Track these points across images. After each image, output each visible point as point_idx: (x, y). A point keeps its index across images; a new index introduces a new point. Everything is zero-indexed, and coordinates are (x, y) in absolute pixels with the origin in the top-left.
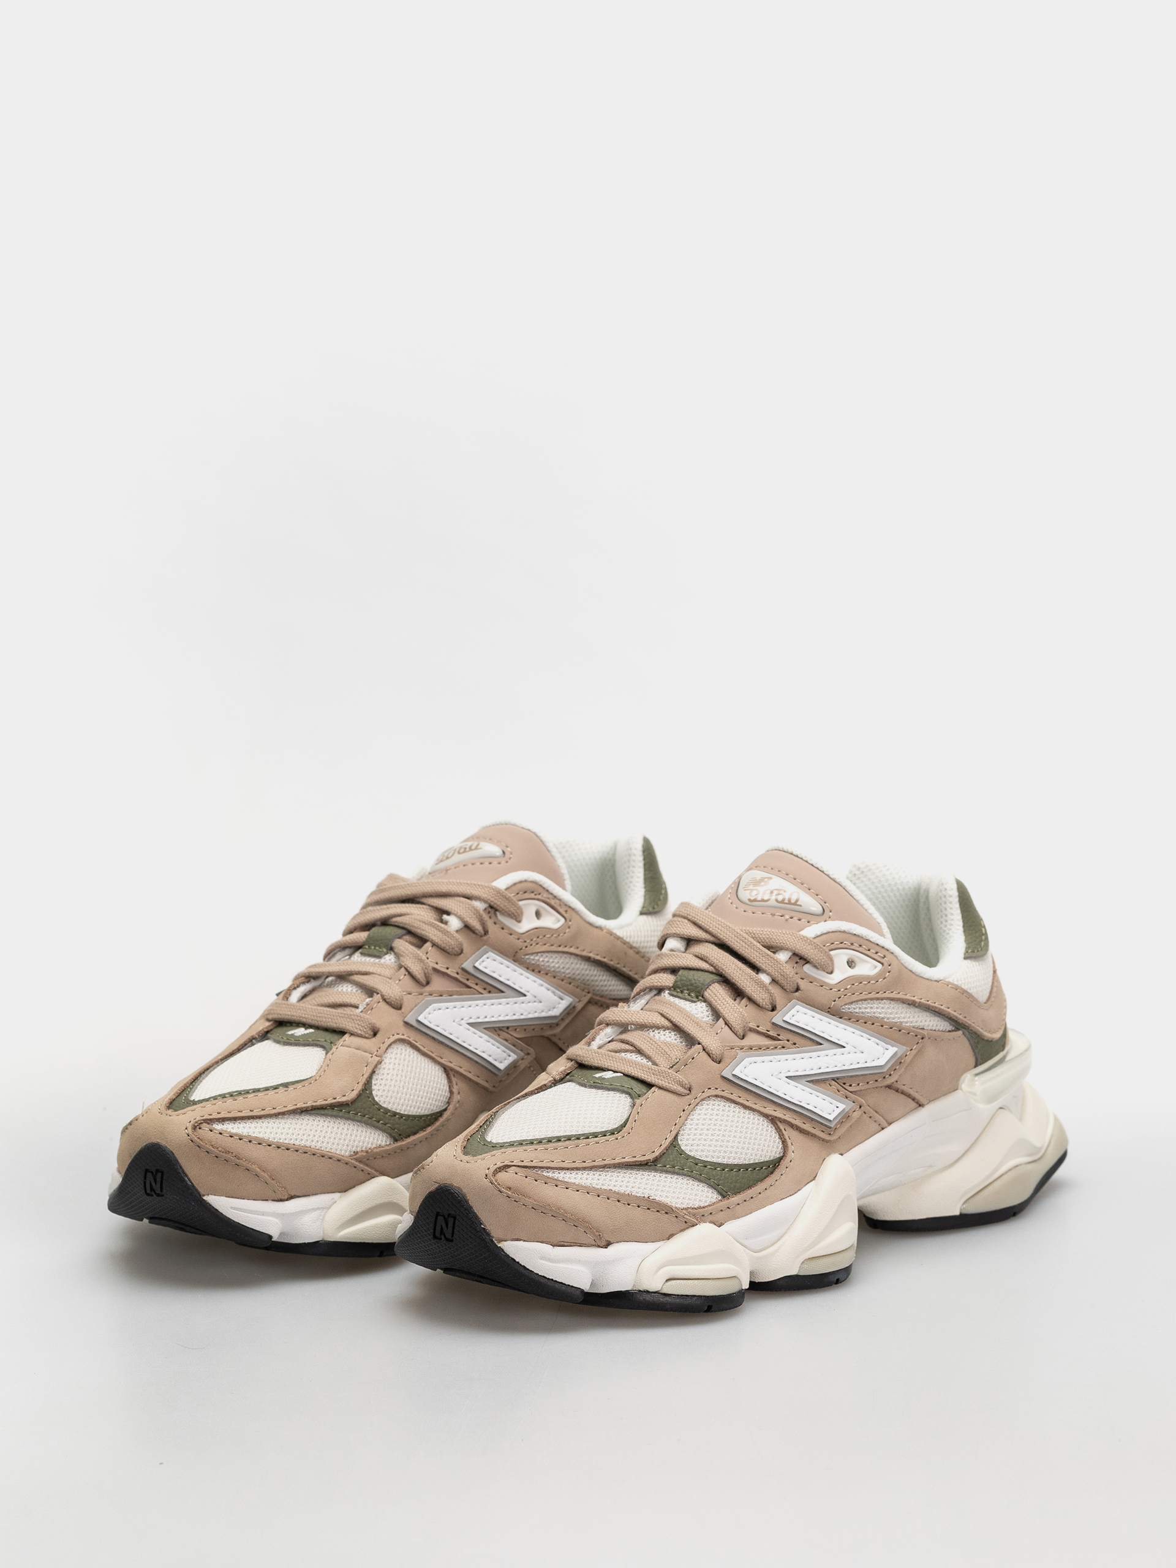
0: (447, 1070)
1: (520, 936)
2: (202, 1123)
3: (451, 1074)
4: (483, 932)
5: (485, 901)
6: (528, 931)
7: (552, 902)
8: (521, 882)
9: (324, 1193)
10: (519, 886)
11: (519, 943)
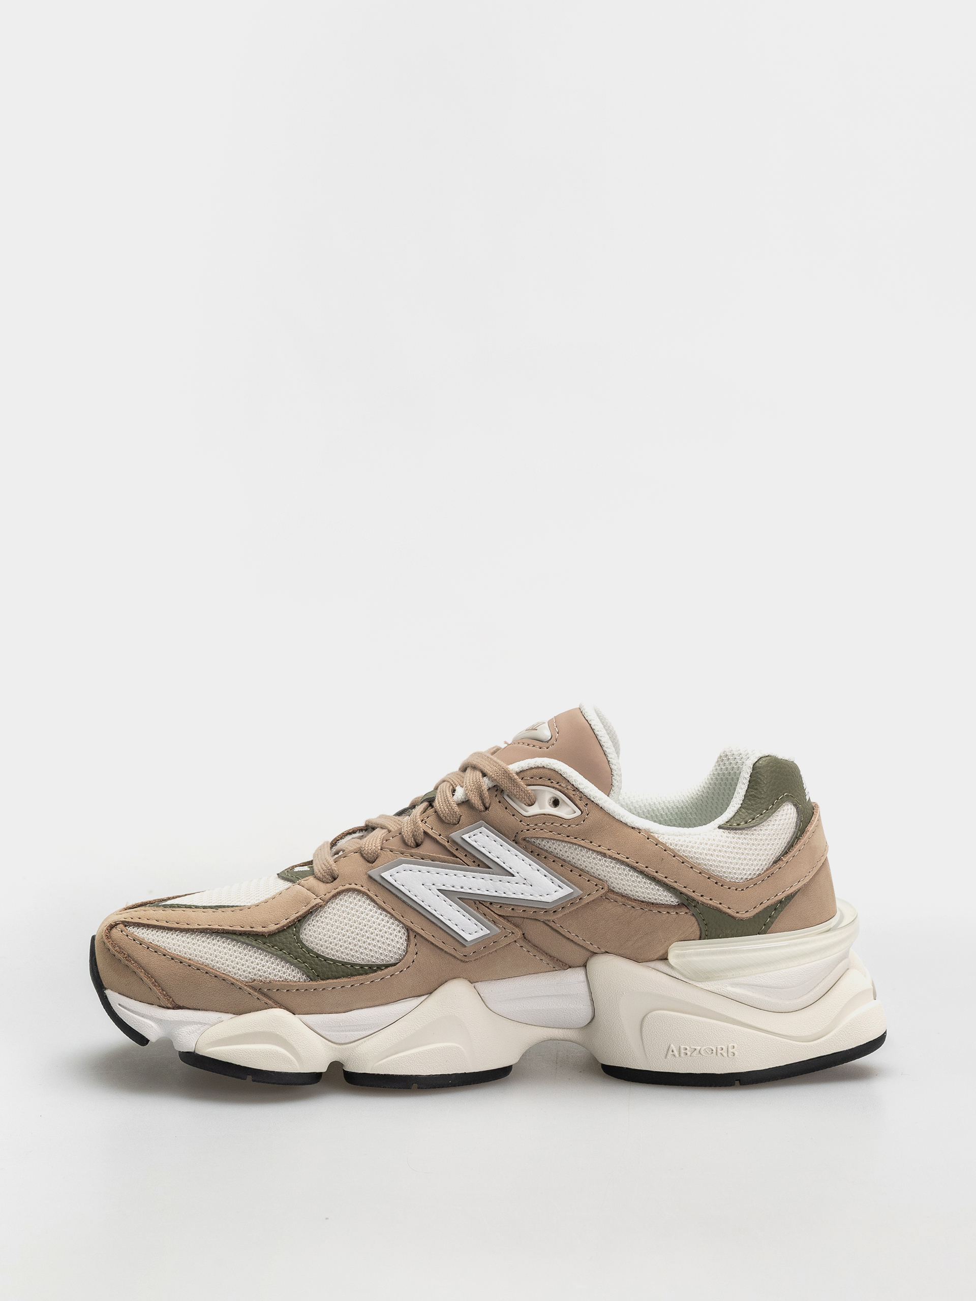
0: (408, 929)
1: (523, 819)
2: (119, 924)
3: (411, 933)
4: (482, 808)
5: (490, 778)
6: (536, 815)
7: (571, 793)
8: (538, 768)
9: (217, 1011)
10: (534, 771)
11: (523, 825)
